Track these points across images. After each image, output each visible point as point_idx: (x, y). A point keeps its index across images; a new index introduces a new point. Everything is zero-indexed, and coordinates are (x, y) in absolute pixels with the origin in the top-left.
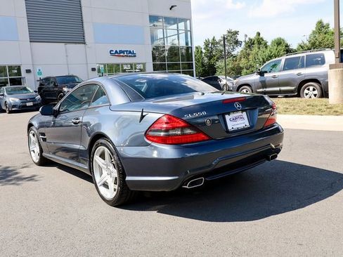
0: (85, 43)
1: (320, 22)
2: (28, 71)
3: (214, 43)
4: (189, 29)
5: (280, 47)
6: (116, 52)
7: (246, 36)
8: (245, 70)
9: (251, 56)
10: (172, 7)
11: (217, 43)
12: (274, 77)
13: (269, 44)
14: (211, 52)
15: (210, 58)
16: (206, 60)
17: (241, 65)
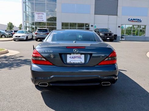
0: (117, 15)
2: (92, 26)
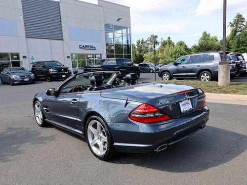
0: (63, 40)
1: (205, 33)
2: (25, 57)
3: (143, 42)
4: (129, 33)
5: (181, 47)
6: (83, 46)
7: (162, 39)
8: (161, 60)
9: (164, 51)
10: (119, 19)
11: (145, 42)
12: (184, 67)
13: (175, 44)
14: (141, 48)
15: (140, 51)
16: (138, 53)
17: (159, 57)
